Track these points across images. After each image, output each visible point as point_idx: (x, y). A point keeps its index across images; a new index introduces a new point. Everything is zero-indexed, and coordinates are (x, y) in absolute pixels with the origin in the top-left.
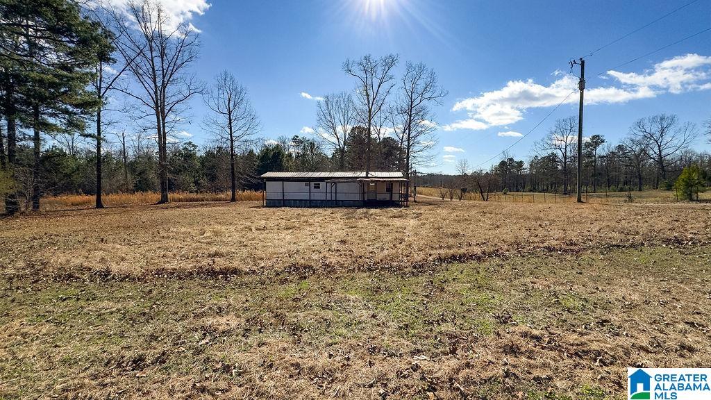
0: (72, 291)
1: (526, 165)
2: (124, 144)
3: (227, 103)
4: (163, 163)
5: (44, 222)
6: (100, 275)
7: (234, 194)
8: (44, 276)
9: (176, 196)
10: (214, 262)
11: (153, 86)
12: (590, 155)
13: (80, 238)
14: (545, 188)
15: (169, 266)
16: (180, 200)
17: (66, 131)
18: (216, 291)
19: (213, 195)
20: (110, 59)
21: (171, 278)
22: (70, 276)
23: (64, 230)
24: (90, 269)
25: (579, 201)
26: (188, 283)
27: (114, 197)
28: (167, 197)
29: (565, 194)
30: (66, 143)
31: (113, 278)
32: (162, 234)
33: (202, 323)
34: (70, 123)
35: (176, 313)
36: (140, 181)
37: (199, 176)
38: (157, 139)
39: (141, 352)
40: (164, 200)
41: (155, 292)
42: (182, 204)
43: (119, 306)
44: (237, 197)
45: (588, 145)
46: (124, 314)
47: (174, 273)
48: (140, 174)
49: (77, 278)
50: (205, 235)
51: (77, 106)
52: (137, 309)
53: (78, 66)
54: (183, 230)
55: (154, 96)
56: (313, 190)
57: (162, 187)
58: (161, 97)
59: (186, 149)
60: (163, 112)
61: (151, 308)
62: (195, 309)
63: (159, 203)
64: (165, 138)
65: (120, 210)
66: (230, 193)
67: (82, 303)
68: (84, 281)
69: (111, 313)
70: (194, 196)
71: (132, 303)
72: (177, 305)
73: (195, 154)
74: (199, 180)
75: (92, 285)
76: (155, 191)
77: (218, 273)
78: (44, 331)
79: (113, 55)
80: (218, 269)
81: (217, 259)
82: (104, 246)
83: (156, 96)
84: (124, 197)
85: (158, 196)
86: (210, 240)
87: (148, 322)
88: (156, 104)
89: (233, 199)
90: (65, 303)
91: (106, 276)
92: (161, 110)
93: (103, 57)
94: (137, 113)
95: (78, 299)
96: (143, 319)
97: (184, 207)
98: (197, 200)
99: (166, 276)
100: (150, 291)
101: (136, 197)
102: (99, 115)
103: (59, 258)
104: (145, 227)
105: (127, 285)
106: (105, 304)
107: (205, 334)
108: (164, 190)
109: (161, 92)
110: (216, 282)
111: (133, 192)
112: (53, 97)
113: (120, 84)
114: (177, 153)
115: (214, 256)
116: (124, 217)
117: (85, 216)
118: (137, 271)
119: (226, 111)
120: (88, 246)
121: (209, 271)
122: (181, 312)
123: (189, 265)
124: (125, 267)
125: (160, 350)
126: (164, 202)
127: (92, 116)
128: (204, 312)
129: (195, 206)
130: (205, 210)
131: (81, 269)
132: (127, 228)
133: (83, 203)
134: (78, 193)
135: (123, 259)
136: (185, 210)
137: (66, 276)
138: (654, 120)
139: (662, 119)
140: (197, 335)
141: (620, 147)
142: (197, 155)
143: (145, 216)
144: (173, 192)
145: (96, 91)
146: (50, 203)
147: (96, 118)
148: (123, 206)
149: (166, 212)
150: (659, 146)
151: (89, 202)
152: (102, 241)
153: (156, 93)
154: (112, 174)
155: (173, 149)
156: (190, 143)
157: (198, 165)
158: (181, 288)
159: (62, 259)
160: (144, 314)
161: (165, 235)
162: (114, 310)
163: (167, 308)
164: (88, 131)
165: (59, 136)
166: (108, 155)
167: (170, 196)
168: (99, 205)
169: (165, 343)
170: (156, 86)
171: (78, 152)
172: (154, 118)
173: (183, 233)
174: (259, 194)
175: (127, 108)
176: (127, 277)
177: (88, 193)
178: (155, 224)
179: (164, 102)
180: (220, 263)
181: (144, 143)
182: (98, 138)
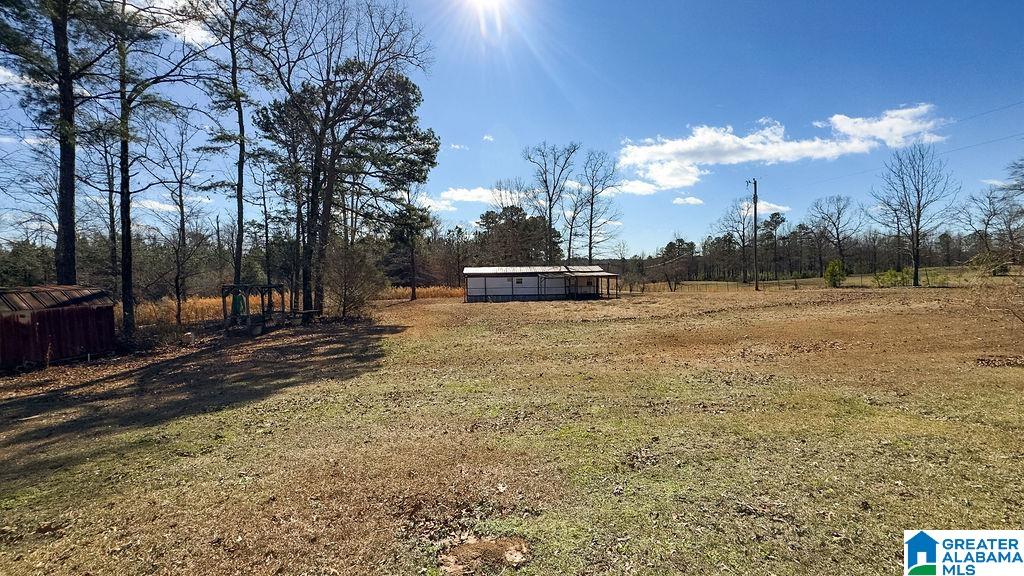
1: (698, 246)
7: (414, 292)
12: (770, 236)
14: (722, 275)
25: (757, 289)
29: (745, 282)
45: (767, 224)
56: (515, 285)
89: (413, 297)
138: (831, 200)
139: (839, 199)
141: (801, 227)
150: (837, 229)
174: (459, 291)
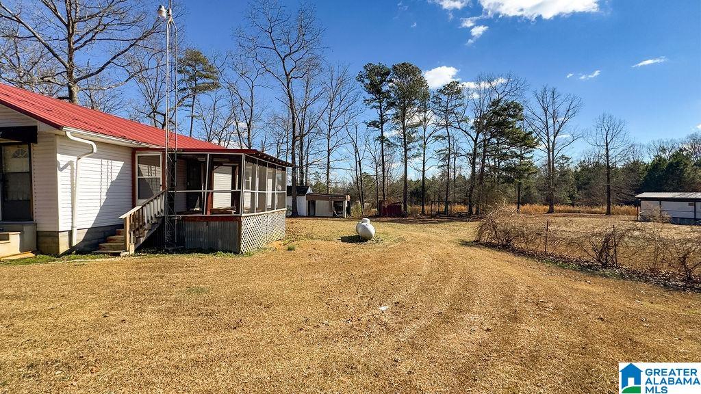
3: (605, 137)
7: (609, 208)
9: (559, 208)
16: (560, 211)
19: (589, 209)
28: (553, 209)
40: (551, 211)
44: (611, 211)
66: (605, 207)
70: (570, 208)
89: (608, 213)
119: (603, 143)
167: (555, 208)
174: (634, 209)
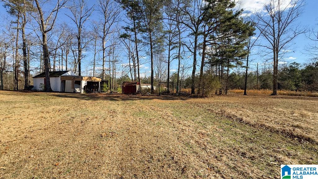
0: (230, 122)
2: (257, 68)
4: (275, 75)
5: (227, 98)
6: (239, 120)
8: (224, 115)
9: (282, 92)
10: (294, 130)
11: (273, 39)
13: (236, 105)
15: (267, 124)
16: (284, 94)
17: (236, 67)
18: (290, 145)
20: (253, 34)
21: (266, 130)
22: (230, 117)
23: (232, 102)
24: (236, 117)
26: (274, 135)
27: (252, 91)
28: (276, 92)
30: (237, 71)
31: (243, 122)
32: (268, 109)
33: (275, 155)
34: (238, 63)
35: (264, 145)
36: (263, 84)
37: (299, 81)
38: (273, 64)
39: (245, 152)
40: (274, 94)
41: (257, 133)
42: (284, 96)
43: (243, 133)
46: (243, 136)
47: (268, 128)
48: (264, 81)
49: (232, 118)
50: (294, 115)
51: (239, 57)
52: (248, 136)
53: (241, 41)
54: (281, 109)
55: (273, 43)
57: (274, 87)
58: (276, 43)
59: (291, 66)
60: (277, 50)
61: (254, 138)
62: (274, 148)
63: (272, 95)
64: (277, 63)
65: (253, 96)
67: (232, 127)
68: (234, 120)
69: (239, 134)
70: (294, 92)
71: (247, 133)
72: (266, 142)
73: (297, 69)
74: (299, 83)
75: (236, 122)
76: (270, 89)
77: (295, 137)
78: (221, 131)
79: (254, 32)
80: (295, 134)
81: (296, 129)
82: (243, 109)
83: (274, 43)
84: (256, 91)
85: (271, 92)
86: (296, 118)
87: (251, 143)
88: (274, 47)
90: (227, 125)
91: (241, 120)
92: (276, 50)
93: (251, 34)
94: (264, 53)
95: (231, 125)
96: (250, 141)
97: (286, 98)
98: (296, 95)
99: (264, 128)
100: (256, 132)
101: (261, 91)
102: (248, 58)
103: (228, 111)
104: (261, 105)
105: (247, 126)
106: (238, 130)
107: (275, 160)
108: (275, 89)
109: (277, 40)
110: (292, 141)
111: (259, 89)
112: (233, 56)
113: (257, 43)
114: (285, 69)
115: (295, 127)
116: (254, 99)
117: (239, 97)
118: (252, 122)
120: (238, 109)
121: (289, 134)
122: (267, 145)
123: (277, 127)
124: (248, 119)
125: (253, 155)
126: (274, 95)
127: (245, 59)
128: (279, 151)
129: (293, 98)
130: (300, 101)
131: (234, 116)
132: (253, 104)
133: (240, 93)
134: (239, 89)
135: (248, 116)
136: (285, 100)
137: (229, 117)
140: (271, 159)
142: (299, 69)
143: (262, 100)
144: (281, 90)
145: (247, 49)
146: (230, 92)
147: (246, 59)
148: (254, 95)
149: (274, 100)
151: (242, 92)
152: (243, 108)
153: (274, 41)
154: (252, 81)
155: (283, 67)
156: (294, 63)
157: (299, 75)
158: (271, 136)
159: (229, 111)
160: (251, 139)
161: (270, 110)
162: (240, 133)
163: (261, 141)
164: (244, 65)
165: (234, 68)
166: (251, 74)
167: (278, 92)
168: (245, 94)
169: (256, 154)
170: (274, 38)
171: (240, 73)
172: (273, 54)
173: (280, 111)
175: (259, 52)
176: (248, 123)
177: (242, 89)
178: (266, 104)
179: (278, 44)
180: (298, 131)
181: (267, 66)
182: (247, 67)
